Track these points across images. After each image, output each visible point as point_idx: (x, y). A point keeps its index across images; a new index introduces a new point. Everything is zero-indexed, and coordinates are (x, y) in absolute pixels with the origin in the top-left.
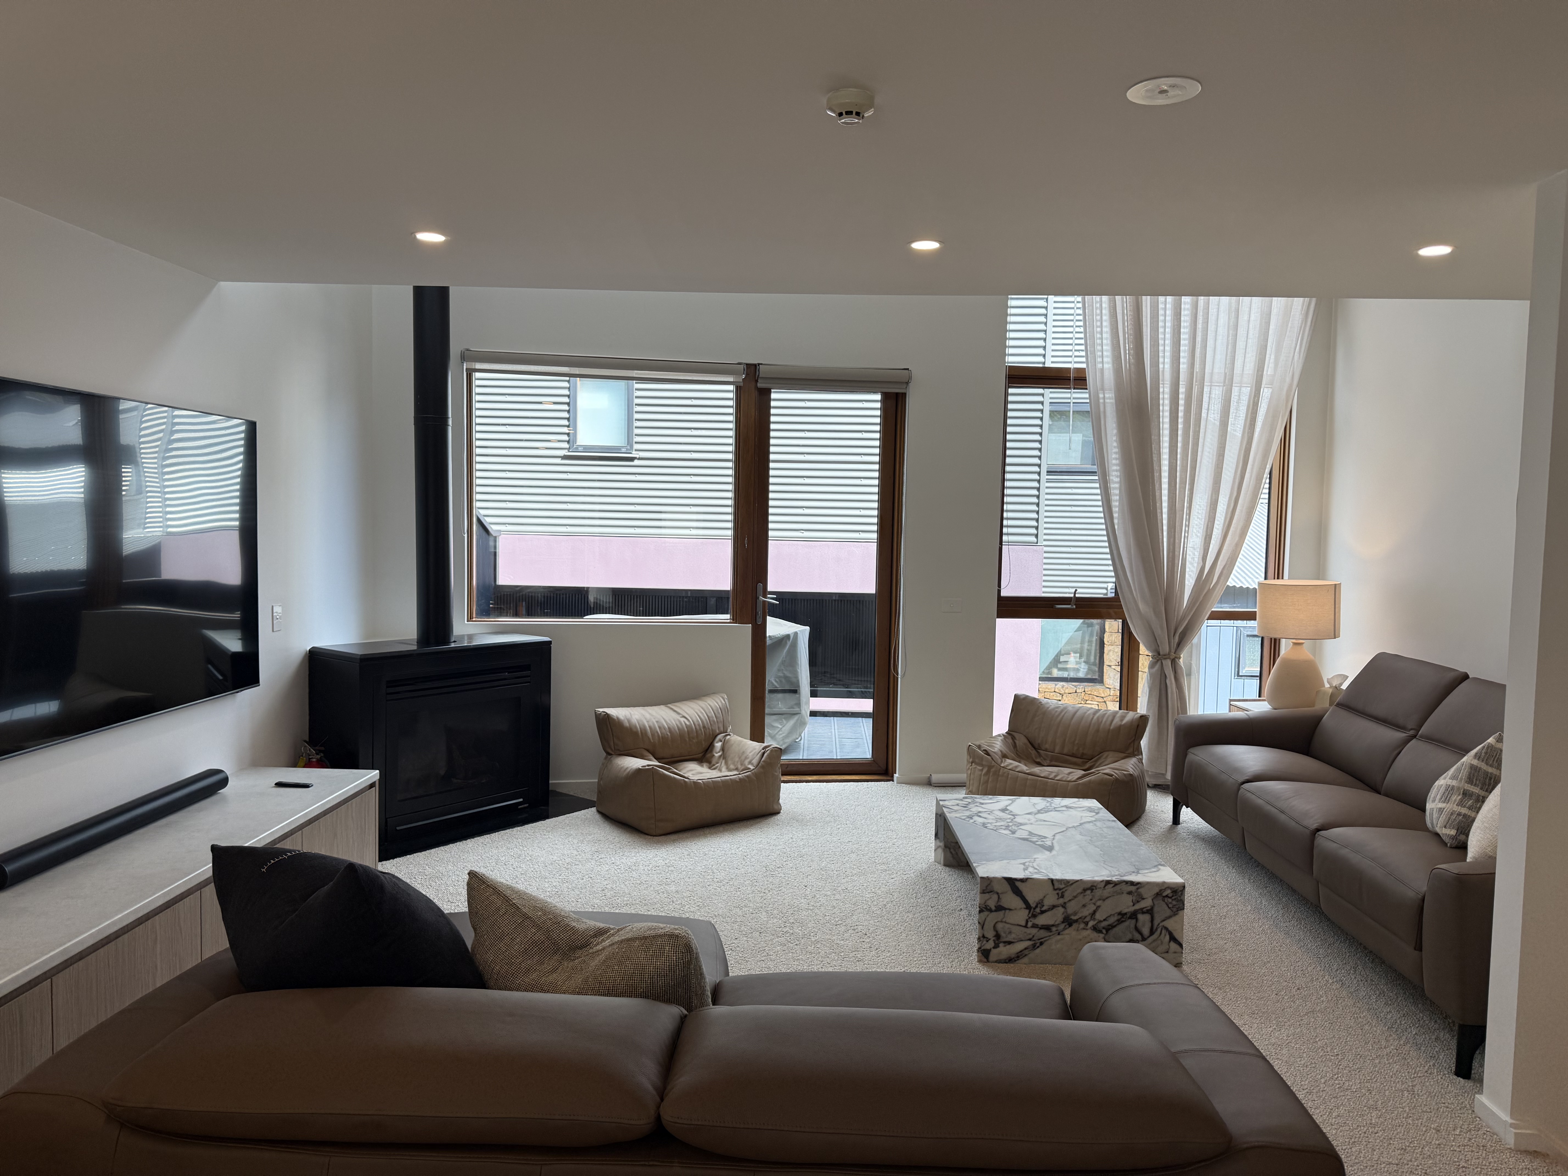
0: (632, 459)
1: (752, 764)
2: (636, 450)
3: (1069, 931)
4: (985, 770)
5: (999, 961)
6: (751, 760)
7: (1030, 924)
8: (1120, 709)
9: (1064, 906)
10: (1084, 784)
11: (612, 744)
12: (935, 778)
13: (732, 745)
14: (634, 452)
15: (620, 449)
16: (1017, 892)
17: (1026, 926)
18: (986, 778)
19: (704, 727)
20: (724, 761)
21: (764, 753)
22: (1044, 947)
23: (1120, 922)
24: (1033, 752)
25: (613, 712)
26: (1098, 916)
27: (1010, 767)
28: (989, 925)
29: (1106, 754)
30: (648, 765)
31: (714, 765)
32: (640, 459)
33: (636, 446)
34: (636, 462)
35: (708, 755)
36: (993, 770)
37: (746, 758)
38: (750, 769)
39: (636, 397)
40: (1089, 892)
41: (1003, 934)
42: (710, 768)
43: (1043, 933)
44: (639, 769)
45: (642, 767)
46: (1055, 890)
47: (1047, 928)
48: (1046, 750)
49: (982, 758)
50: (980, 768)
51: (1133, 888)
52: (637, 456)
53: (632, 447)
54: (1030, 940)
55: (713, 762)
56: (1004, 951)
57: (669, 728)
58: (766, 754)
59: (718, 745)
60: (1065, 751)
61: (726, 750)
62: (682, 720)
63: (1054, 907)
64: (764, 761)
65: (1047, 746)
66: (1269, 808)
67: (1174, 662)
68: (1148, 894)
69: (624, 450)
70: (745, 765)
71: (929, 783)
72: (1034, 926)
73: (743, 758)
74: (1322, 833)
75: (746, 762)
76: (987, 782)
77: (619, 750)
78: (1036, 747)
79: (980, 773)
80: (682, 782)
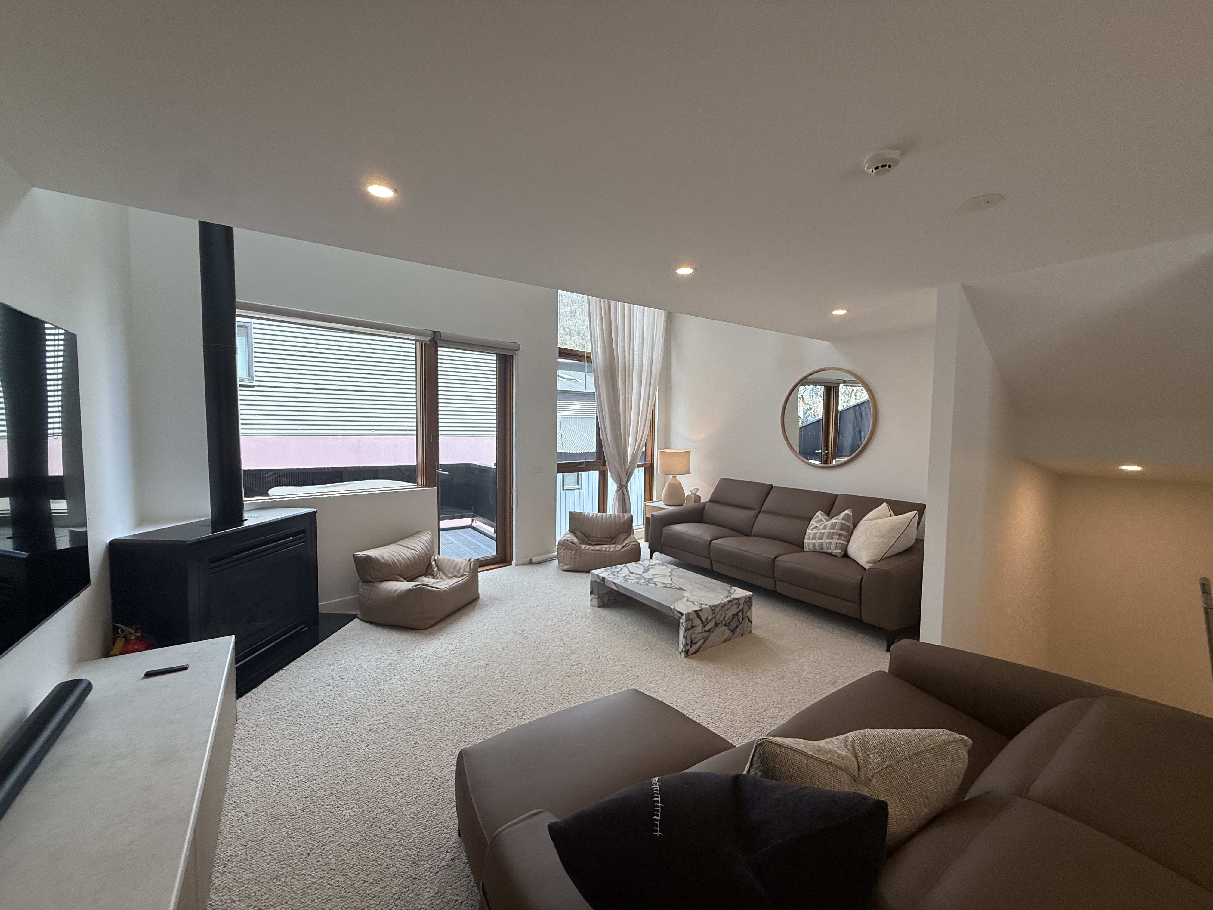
0: (253, 386)
1: (467, 572)
2: (255, 381)
3: (717, 629)
4: (574, 552)
5: (692, 654)
6: (465, 569)
7: (703, 631)
8: (599, 512)
9: (715, 618)
10: (624, 551)
11: (373, 575)
12: (535, 559)
13: (443, 562)
14: (254, 382)
15: (243, 380)
16: (699, 616)
17: (702, 633)
18: (575, 556)
19: (426, 554)
20: (441, 573)
21: (470, 564)
22: (708, 640)
23: (733, 618)
24: (586, 539)
25: (372, 553)
26: (726, 619)
27: (586, 549)
28: (688, 638)
29: (620, 535)
30: (416, 586)
31: (436, 576)
32: (258, 386)
33: (255, 378)
34: (256, 388)
35: (430, 571)
36: (578, 551)
37: (460, 568)
38: (465, 575)
39: (255, 347)
40: (723, 608)
41: (693, 640)
42: (434, 578)
43: (708, 633)
44: (410, 589)
45: (412, 587)
46: (712, 610)
47: (709, 631)
48: (593, 537)
49: (571, 547)
50: (570, 551)
51: (737, 601)
52: (257, 385)
53: (252, 379)
54: (703, 639)
55: (435, 575)
56: (695, 647)
57: (408, 558)
58: (472, 564)
59: (433, 563)
60: (603, 536)
61: (440, 566)
62: (413, 551)
63: (712, 619)
64: (473, 569)
65: (594, 535)
66: (737, 551)
67: (626, 488)
68: (742, 602)
69: (246, 380)
70: (461, 573)
71: (531, 563)
72: (705, 631)
73: (457, 568)
74: (777, 559)
75: (462, 571)
76: (575, 558)
77: (379, 578)
78: (587, 536)
79: (570, 554)
80: (438, 592)
